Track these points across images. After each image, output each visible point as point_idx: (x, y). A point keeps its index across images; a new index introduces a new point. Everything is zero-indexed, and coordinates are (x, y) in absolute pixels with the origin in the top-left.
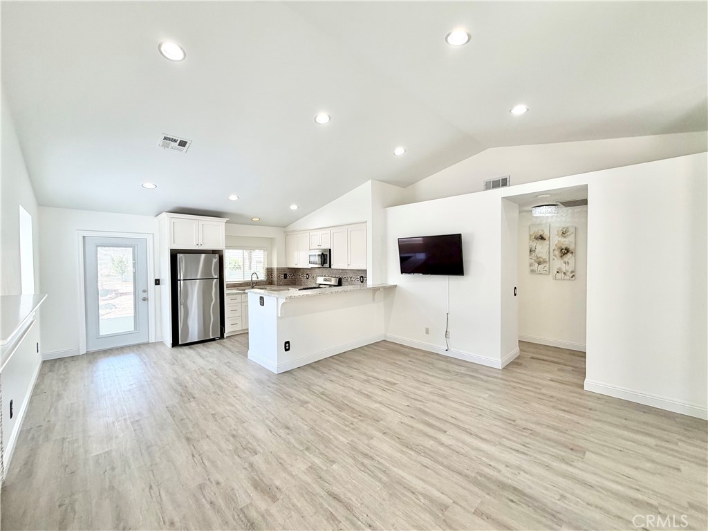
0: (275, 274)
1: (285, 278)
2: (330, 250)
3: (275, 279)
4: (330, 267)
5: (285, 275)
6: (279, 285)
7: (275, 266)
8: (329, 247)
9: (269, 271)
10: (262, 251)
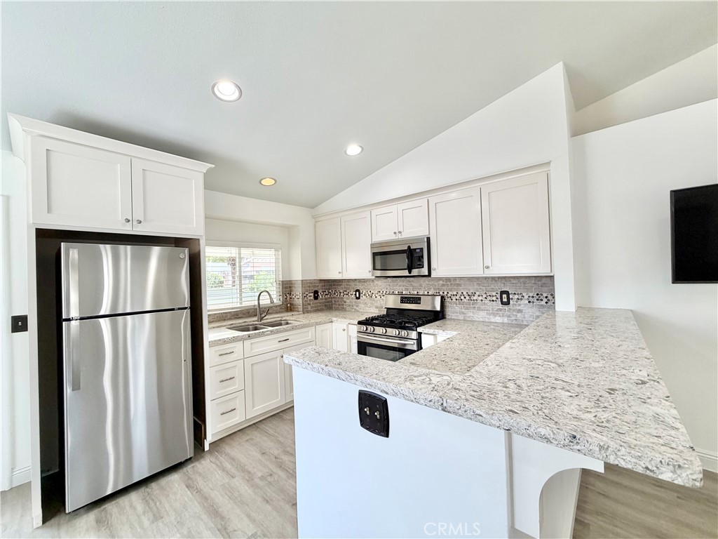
0: (298, 292)
1: (316, 298)
2: (428, 239)
3: (298, 300)
4: (429, 275)
5: (316, 292)
6: (305, 311)
7: (297, 275)
8: (426, 233)
9: (287, 287)
10: (272, 252)
